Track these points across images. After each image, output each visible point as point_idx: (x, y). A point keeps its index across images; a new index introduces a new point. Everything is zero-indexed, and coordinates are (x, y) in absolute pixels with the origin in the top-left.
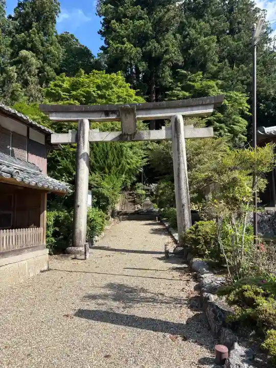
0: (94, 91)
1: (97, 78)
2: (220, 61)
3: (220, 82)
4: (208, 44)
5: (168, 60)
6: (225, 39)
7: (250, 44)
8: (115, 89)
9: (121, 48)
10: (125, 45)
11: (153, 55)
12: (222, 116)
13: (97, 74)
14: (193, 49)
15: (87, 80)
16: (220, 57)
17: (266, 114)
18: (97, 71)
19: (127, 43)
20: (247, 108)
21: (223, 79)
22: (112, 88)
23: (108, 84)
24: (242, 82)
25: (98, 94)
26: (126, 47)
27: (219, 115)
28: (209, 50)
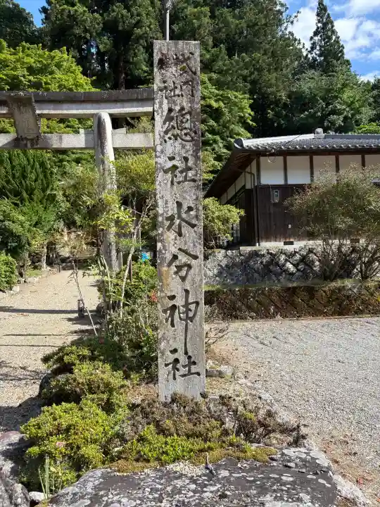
0: (24, 76)
1: (28, 55)
2: (215, 46)
3: (214, 76)
4: (198, 18)
5: (140, 37)
6: (222, 14)
7: (257, 24)
8: (58, 75)
9: (69, 12)
10: (76, 8)
11: (120, 28)
12: (215, 124)
13: (28, 49)
14: (178, 24)
15: (12, 58)
16: (215, 39)
17: (276, 125)
18: (28, 45)
19: (78, 4)
20: (250, 114)
21: (220, 72)
22: (52, 73)
23: (47, 66)
24: (245, 79)
25: (30, 81)
26: (76, 11)
27: (212, 122)
28: (199, 27)
